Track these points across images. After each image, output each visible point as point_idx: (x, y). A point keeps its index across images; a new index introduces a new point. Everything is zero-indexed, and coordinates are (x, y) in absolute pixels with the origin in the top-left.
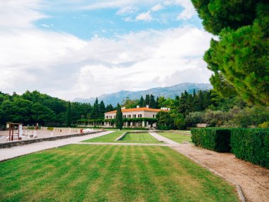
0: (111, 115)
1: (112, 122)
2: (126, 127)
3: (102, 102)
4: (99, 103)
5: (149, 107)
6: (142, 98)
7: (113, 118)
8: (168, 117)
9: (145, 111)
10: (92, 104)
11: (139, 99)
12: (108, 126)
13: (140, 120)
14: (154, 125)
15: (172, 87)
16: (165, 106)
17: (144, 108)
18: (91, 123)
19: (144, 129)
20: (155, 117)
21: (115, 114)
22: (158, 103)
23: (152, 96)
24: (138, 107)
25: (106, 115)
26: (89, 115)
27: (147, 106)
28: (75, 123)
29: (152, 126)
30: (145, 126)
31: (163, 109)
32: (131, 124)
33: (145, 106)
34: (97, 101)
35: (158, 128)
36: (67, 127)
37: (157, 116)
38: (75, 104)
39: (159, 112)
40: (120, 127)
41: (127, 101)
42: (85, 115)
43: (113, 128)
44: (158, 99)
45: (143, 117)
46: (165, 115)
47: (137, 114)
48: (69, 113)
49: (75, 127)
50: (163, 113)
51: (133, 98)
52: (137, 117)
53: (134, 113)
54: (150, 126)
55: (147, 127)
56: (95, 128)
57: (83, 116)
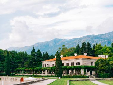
0: (48, 63)
1: (51, 71)
2: (65, 75)
3: (39, 51)
4: (36, 51)
5: (87, 55)
6: (78, 46)
7: (51, 66)
8: (107, 64)
9: (83, 59)
10: (29, 53)
11: (75, 47)
12: (46, 74)
13: (78, 68)
14: (93, 73)
15: (105, 34)
16: (102, 53)
17: (82, 56)
18: (29, 71)
19: (83, 77)
20: (94, 65)
21: (54, 62)
22: (94, 51)
23: (89, 44)
24: (76, 55)
25: (44, 63)
26: (26, 64)
27: (85, 54)
28: (12, 72)
29: (91, 74)
30: (85, 74)
31: (101, 56)
32: (70, 71)
33: (83, 54)
34: (34, 50)
35: (98, 76)
36: (5, 75)
37: (97, 64)
38: (12, 52)
39: (99, 60)
40: (60, 75)
41: (63, 49)
42: (23, 63)
43: (52, 76)
44: (94, 46)
45: (81, 64)
46: (105, 63)
47: (75, 62)
48: (8, 62)
49: (13, 75)
50: (102, 61)
51: (68, 46)
52: (75, 65)
53: (72, 61)
54: (89, 74)
55: (86, 75)
56: (33, 76)
57: (20, 65)
